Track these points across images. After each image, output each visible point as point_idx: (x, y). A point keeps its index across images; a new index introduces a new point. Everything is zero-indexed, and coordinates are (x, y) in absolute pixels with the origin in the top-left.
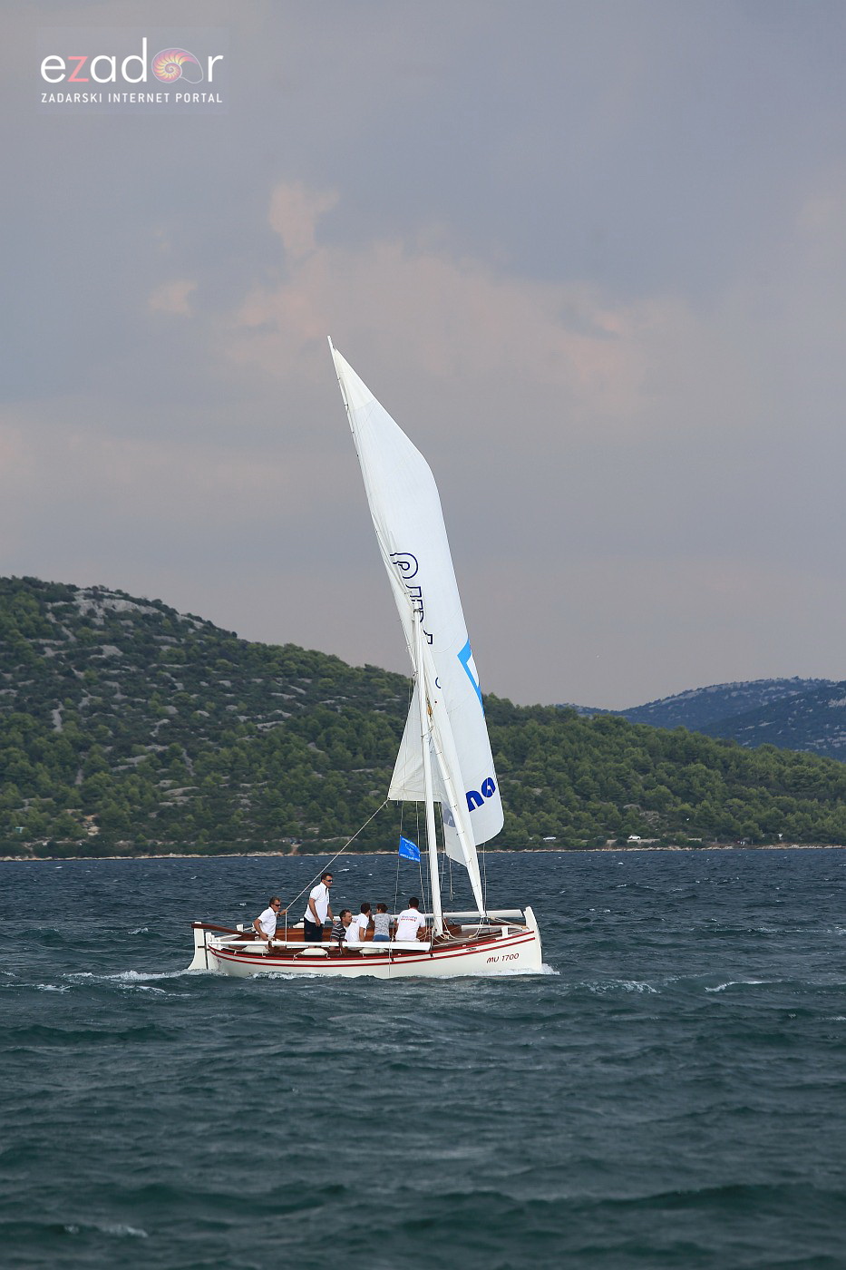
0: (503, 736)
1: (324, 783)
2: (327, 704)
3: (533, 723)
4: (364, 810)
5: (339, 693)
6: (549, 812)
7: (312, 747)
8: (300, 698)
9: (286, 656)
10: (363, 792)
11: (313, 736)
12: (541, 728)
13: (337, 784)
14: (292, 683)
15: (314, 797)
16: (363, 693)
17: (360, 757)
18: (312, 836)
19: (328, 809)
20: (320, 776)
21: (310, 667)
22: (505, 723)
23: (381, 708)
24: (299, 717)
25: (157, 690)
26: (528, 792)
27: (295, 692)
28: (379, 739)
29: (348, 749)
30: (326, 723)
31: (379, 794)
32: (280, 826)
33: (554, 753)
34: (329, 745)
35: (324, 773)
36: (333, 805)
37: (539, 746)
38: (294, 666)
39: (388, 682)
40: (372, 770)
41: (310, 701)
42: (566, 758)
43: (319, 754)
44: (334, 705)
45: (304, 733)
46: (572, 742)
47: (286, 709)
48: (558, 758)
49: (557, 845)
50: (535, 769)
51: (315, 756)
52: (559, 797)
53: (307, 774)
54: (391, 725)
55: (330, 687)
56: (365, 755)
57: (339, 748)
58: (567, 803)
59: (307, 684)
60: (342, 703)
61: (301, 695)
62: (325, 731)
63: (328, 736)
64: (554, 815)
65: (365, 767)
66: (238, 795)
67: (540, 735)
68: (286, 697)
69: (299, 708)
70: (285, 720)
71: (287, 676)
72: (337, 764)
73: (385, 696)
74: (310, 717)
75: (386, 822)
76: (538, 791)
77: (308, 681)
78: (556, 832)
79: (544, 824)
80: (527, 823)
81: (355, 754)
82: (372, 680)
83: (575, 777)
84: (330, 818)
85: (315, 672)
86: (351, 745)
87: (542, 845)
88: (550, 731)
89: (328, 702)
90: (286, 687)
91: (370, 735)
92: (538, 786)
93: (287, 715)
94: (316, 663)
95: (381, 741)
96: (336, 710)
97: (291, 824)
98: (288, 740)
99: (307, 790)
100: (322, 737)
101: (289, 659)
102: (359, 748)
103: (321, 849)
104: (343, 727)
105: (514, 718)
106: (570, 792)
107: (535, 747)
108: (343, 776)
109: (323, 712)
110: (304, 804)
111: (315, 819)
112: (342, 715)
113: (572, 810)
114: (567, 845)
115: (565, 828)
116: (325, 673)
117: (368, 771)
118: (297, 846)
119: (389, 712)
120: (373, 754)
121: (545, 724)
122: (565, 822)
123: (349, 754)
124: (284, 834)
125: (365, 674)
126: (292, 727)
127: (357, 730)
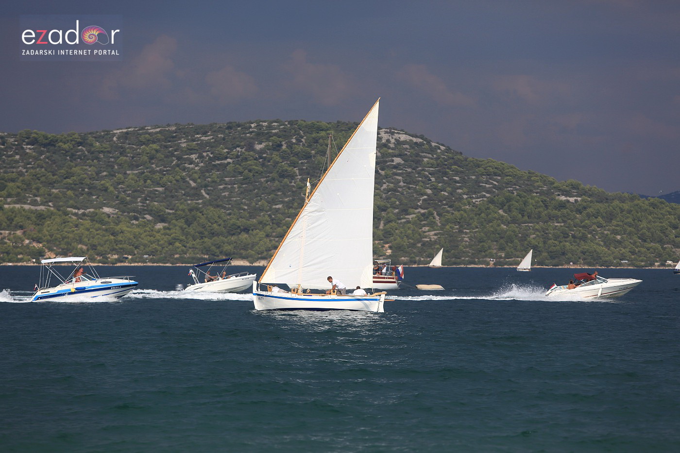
0: (601, 208)
1: (507, 231)
2: (509, 190)
3: (616, 202)
4: (528, 245)
5: (515, 185)
6: (624, 248)
7: (501, 212)
8: (495, 187)
9: (488, 165)
10: (527, 235)
11: (502, 206)
12: (621, 205)
13: (514, 231)
14: (490, 179)
15: (502, 238)
16: (527, 185)
17: (526, 218)
18: (501, 257)
19: (509, 244)
20: (505, 227)
21: (500, 171)
22: (602, 202)
23: (537, 193)
24: (495, 197)
25: (421, 181)
26: (614, 237)
27: (492, 184)
28: (536, 209)
29: (520, 213)
30: (509, 200)
31: (536, 237)
32: (484, 252)
33: (628, 217)
34: (510, 211)
35: (507, 226)
36: (512, 242)
37: (620, 214)
38: (492, 170)
39: (540, 179)
40: (532, 225)
41: (500, 188)
42: (634, 220)
43: (504, 215)
44: (512, 190)
45: (497, 205)
46: (638, 213)
47: (488, 192)
48: (630, 220)
49: (629, 265)
50: (618, 226)
51: (502, 216)
52: (630, 240)
53: (499, 225)
54: (542, 201)
55: (511, 181)
56: (528, 217)
57: (515, 213)
58: (634, 243)
59: (499, 179)
60: (516, 190)
61: (495, 185)
62: (508, 204)
63: (509, 206)
64: (628, 250)
65: (529, 223)
66: (463, 236)
67: (620, 208)
68: (487, 186)
69: (494, 192)
70: (487, 198)
71: (488, 175)
72: (514, 221)
73: (539, 187)
74: (499, 196)
75: (539, 251)
76: (619, 237)
77: (499, 178)
78: (628, 258)
79: (622, 254)
80: (613, 253)
81: (523, 216)
82: (532, 178)
83: (638, 230)
84: (510, 249)
85: (503, 173)
86: (522, 212)
87: (620, 264)
88: (626, 206)
89: (509, 189)
90: (488, 181)
91: (531, 206)
92: (619, 235)
93: (488, 195)
94: (503, 169)
95: (537, 210)
96: (514, 193)
97: (489, 251)
98: (488, 208)
99: (498, 234)
100: (506, 207)
101: (490, 167)
102: (526, 213)
103: (505, 264)
104: (517, 202)
105: (607, 199)
106: (635, 238)
107: (618, 214)
108: (517, 227)
109: (507, 194)
110: (496, 241)
111: (502, 249)
112: (517, 195)
113: (637, 247)
114: (633, 265)
115: (633, 257)
116: (508, 174)
117: (530, 225)
118: (493, 262)
119: (541, 195)
120: (533, 216)
121: (623, 202)
122: (633, 253)
123: (520, 215)
124: (486, 256)
125: (528, 175)
126: (491, 201)
127: (525, 204)
